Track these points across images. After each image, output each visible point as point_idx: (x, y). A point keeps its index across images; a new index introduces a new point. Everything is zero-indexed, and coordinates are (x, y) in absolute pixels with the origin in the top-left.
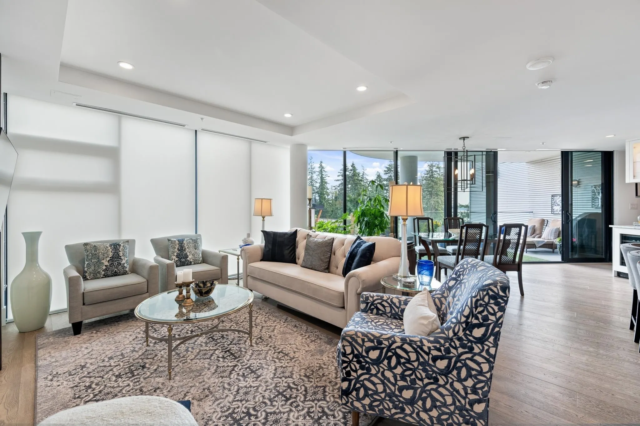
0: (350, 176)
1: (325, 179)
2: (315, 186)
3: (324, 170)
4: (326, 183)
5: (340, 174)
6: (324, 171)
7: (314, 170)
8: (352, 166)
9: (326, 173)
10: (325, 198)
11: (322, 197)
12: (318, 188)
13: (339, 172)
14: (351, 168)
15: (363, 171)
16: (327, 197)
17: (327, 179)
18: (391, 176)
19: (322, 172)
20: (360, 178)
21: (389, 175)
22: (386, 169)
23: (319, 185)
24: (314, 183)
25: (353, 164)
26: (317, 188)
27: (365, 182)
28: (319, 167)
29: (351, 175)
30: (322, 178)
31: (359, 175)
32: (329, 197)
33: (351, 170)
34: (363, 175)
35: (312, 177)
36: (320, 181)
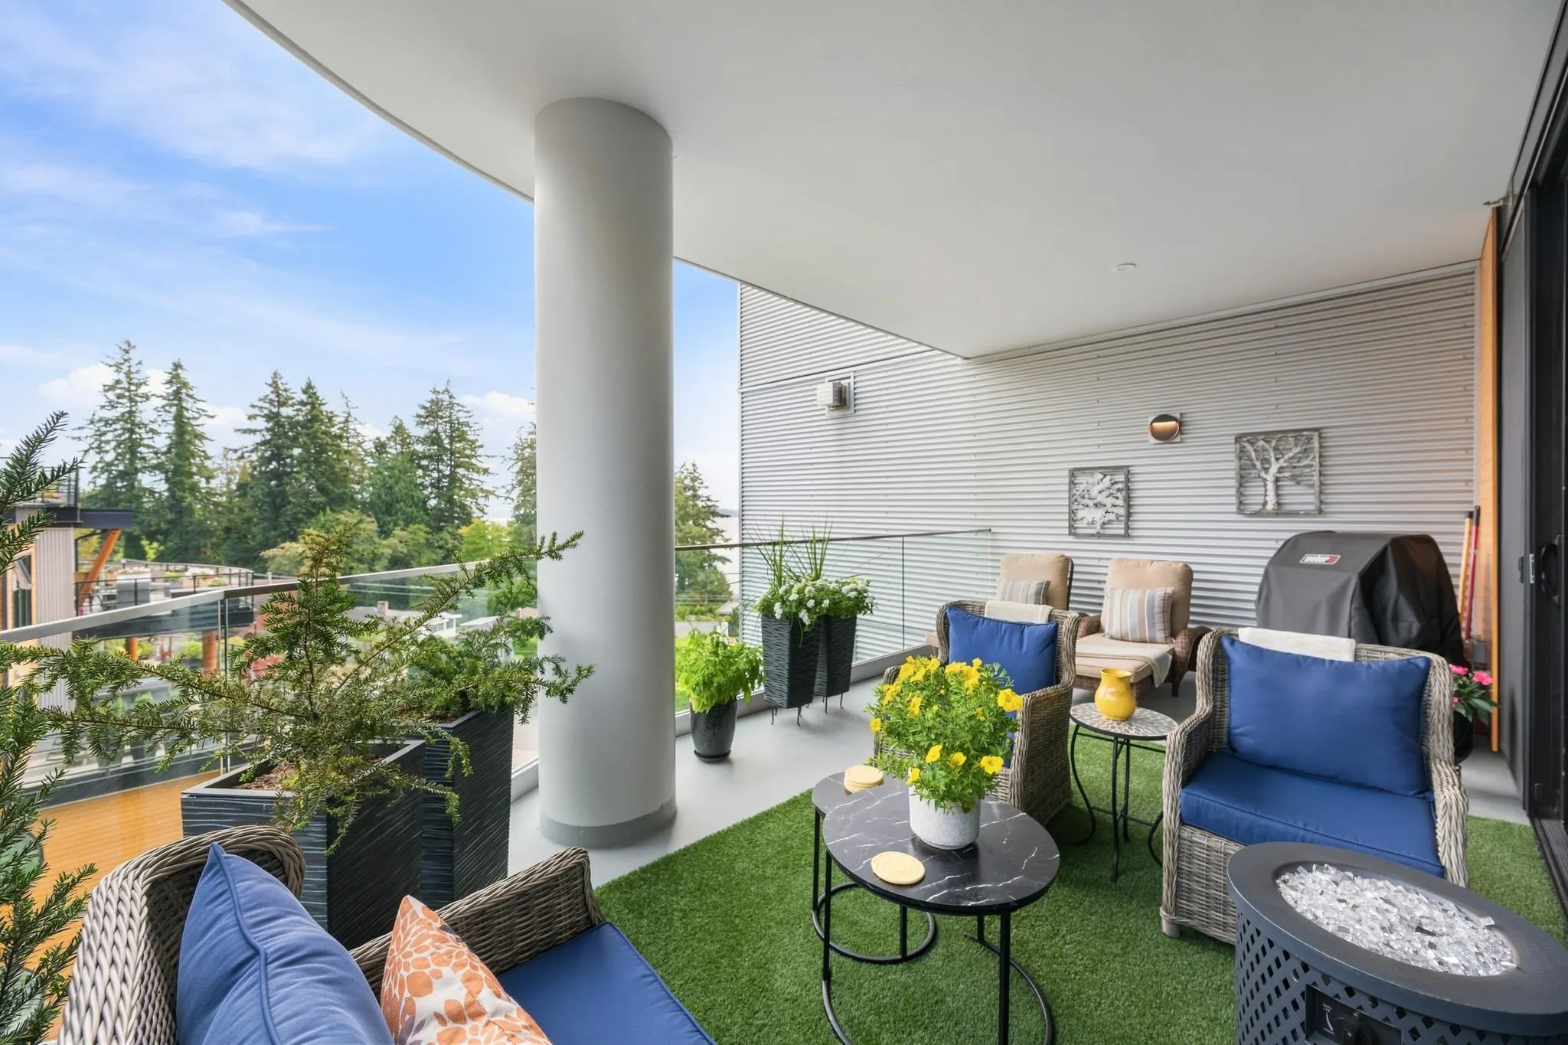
0: (298, 422)
1: (193, 422)
2: (149, 446)
3: (191, 392)
4: (200, 437)
5: (256, 411)
6: (191, 397)
7: (143, 390)
8: (305, 392)
9: (199, 405)
10: (194, 488)
11: (182, 483)
12: (164, 454)
13: (253, 406)
14: (304, 397)
15: (345, 409)
16: (203, 484)
17: (204, 425)
18: (436, 431)
19: (180, 400)
20: (335, 430)
21: (432, 428)
22: (422, 412)
23: (168, 441)
24: (144, 436)
25: (309, 386)
26: (156, 453)
27: (353, 443)
28: (170, 382)
29: (301, 418)
30: (181, 424)
31: (330, 419)
32: (214, 483)
33: (302, 403)
34: (347, 421)
35: (131, 413)
36: (171, 429)
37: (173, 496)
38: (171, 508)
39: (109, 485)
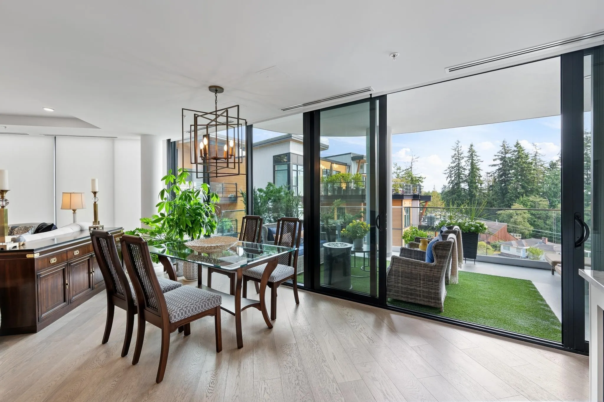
0: (513, 160)
1: (476, 164)
2: (463, 174)
3: (475, 154)
4: (478, 169)
5: (497, 157)
6: (475, 155)
7: (462, 156)
8: (515, 146)
9: (478, 158)
10: (476, 187)
11: (472, 186)
12: (467, 176)
13: (495, 156)
14: (516, 149)
15: (535, 150)
16: (479, 186)
17: (480, 165)
19: (473, 157)
20: (530, 160)
23: (469, 172)
24: (462, 171)
25: (518, 144)
26: (465, 176)
27: (538, 165)
28: (469, 152)
29: (514, 158)
30: (473, 165)
31: (527, 156)
32: (483, 185)
33: (515, 151)
34: (536, 156)
35: (459, 163)
36: (470, 167)
37: (470, 190)
38: (469, 195)
39: (453, 187)
